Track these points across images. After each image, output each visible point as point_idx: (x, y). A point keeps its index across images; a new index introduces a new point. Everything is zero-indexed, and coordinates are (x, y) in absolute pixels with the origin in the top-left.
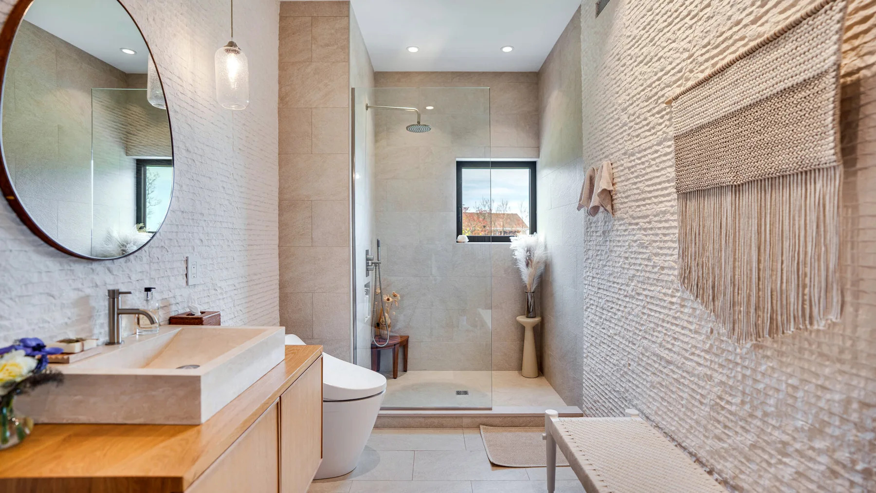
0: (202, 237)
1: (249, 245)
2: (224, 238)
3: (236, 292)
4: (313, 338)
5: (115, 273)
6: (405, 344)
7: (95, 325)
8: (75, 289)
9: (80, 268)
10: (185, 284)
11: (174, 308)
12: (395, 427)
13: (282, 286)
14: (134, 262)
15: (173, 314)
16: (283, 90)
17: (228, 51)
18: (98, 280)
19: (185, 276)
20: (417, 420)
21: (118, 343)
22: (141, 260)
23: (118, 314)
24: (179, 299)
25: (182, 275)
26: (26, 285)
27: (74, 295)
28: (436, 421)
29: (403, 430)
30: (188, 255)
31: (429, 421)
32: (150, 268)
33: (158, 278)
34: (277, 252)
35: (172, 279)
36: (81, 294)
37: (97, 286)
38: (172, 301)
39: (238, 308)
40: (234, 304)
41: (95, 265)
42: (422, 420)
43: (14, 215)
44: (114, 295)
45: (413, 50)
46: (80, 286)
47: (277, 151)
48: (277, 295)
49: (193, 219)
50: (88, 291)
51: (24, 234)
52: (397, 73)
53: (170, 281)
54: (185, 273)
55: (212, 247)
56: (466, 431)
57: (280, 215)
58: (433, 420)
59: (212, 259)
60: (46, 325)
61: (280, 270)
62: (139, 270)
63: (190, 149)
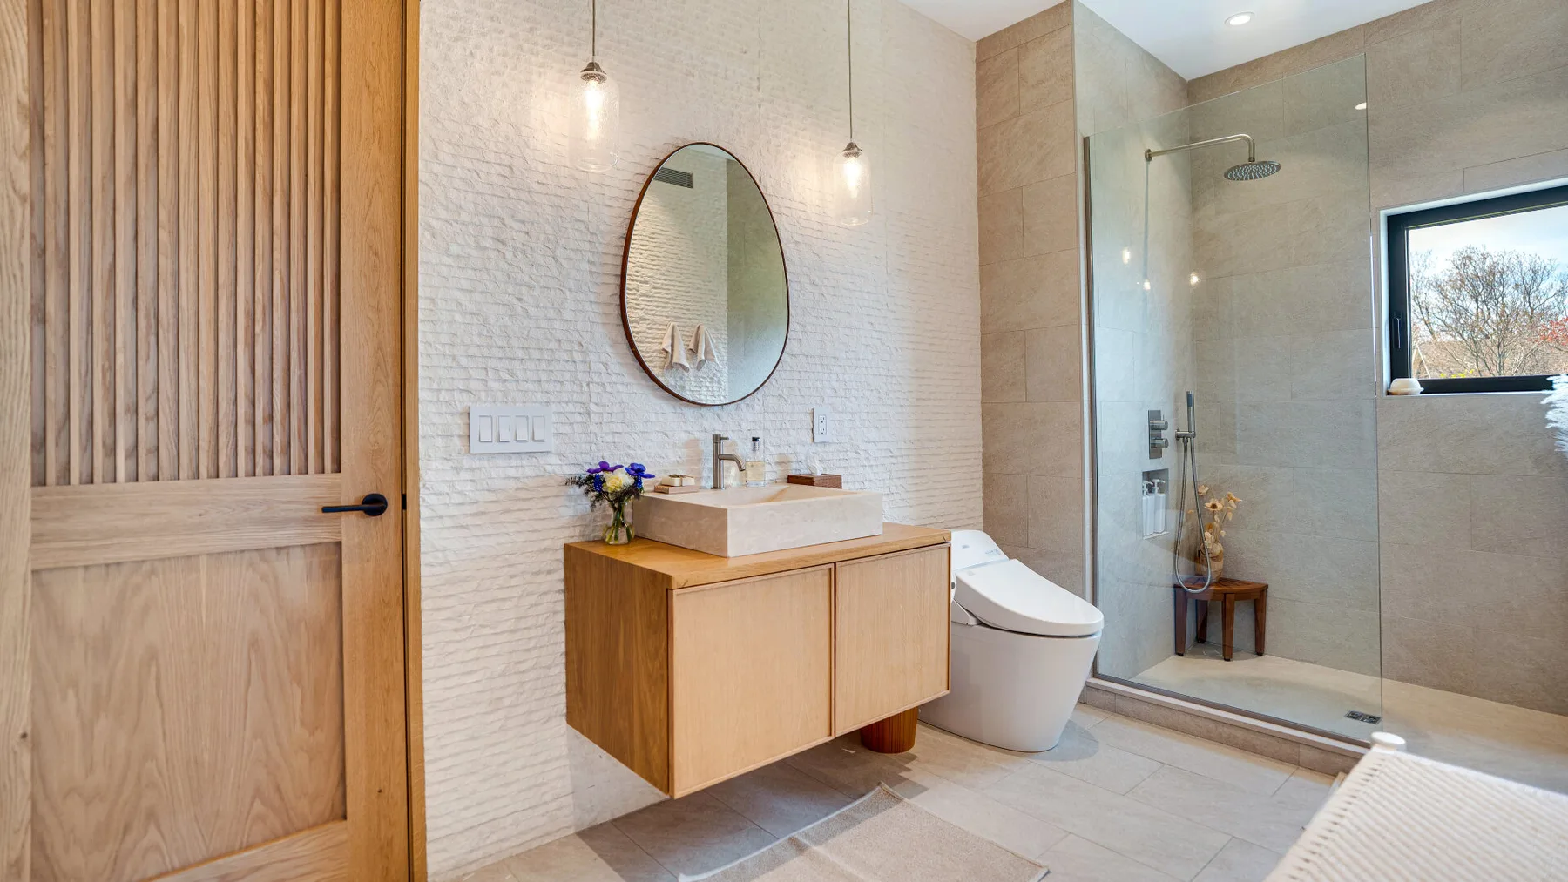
0: (835, 385)
1: (918, 399)
2: (873, 388)
3: (893, 460)
4: (1027, 546)
5: (724, 420)
6: (1257, 597)
7: (703, 468)
8: (686, 431)
9: (690, 412)
10: (809, 440)
11: (794, 466)
12: (1158, 724)
13: (986, 464)
14: (745, 410)
15: (793, 473)
16: (983, 169)
17: (847, 155)
18: (706, 425)
19: (811, 432)
20: (1201, 722)
21: (720, 488)
22: (753, 407)
23: (720, 460)
24: (802, 458)
25: (807, 429)
26: (646, 422)
27: (684, 437)
28: (1240, 734)
29: (1174, 734)
30: (814, 407)
31: (1227, 731)
32: (764, 418)
33: (775, 430)
34: (978, 410)
35: (793, 433)
36: (692, 437)
37: (706, 431)
38: (792, 458)
39: (898, 483)
40: (890, 476)
41: (704, 410)
42: (1212, 726)
43: (638, 364)
44: (717, 439)
45: (1240, 20)
46: (690, 429)
47: (977, 262)
48: (980, 474)
49: (822, 364)
50: (698, 435)
51: (647, 381)
52: (1232, 69)
53: (789, 434)
54: (811, 427)
55: (853, 399)
56: (1302, 772)
57: (983, 356)
58: (1233, 731)
59: (852, 413)
60: (660, 459)
61: (983, 439)
62: (751, 419)
63: (817, 281)
